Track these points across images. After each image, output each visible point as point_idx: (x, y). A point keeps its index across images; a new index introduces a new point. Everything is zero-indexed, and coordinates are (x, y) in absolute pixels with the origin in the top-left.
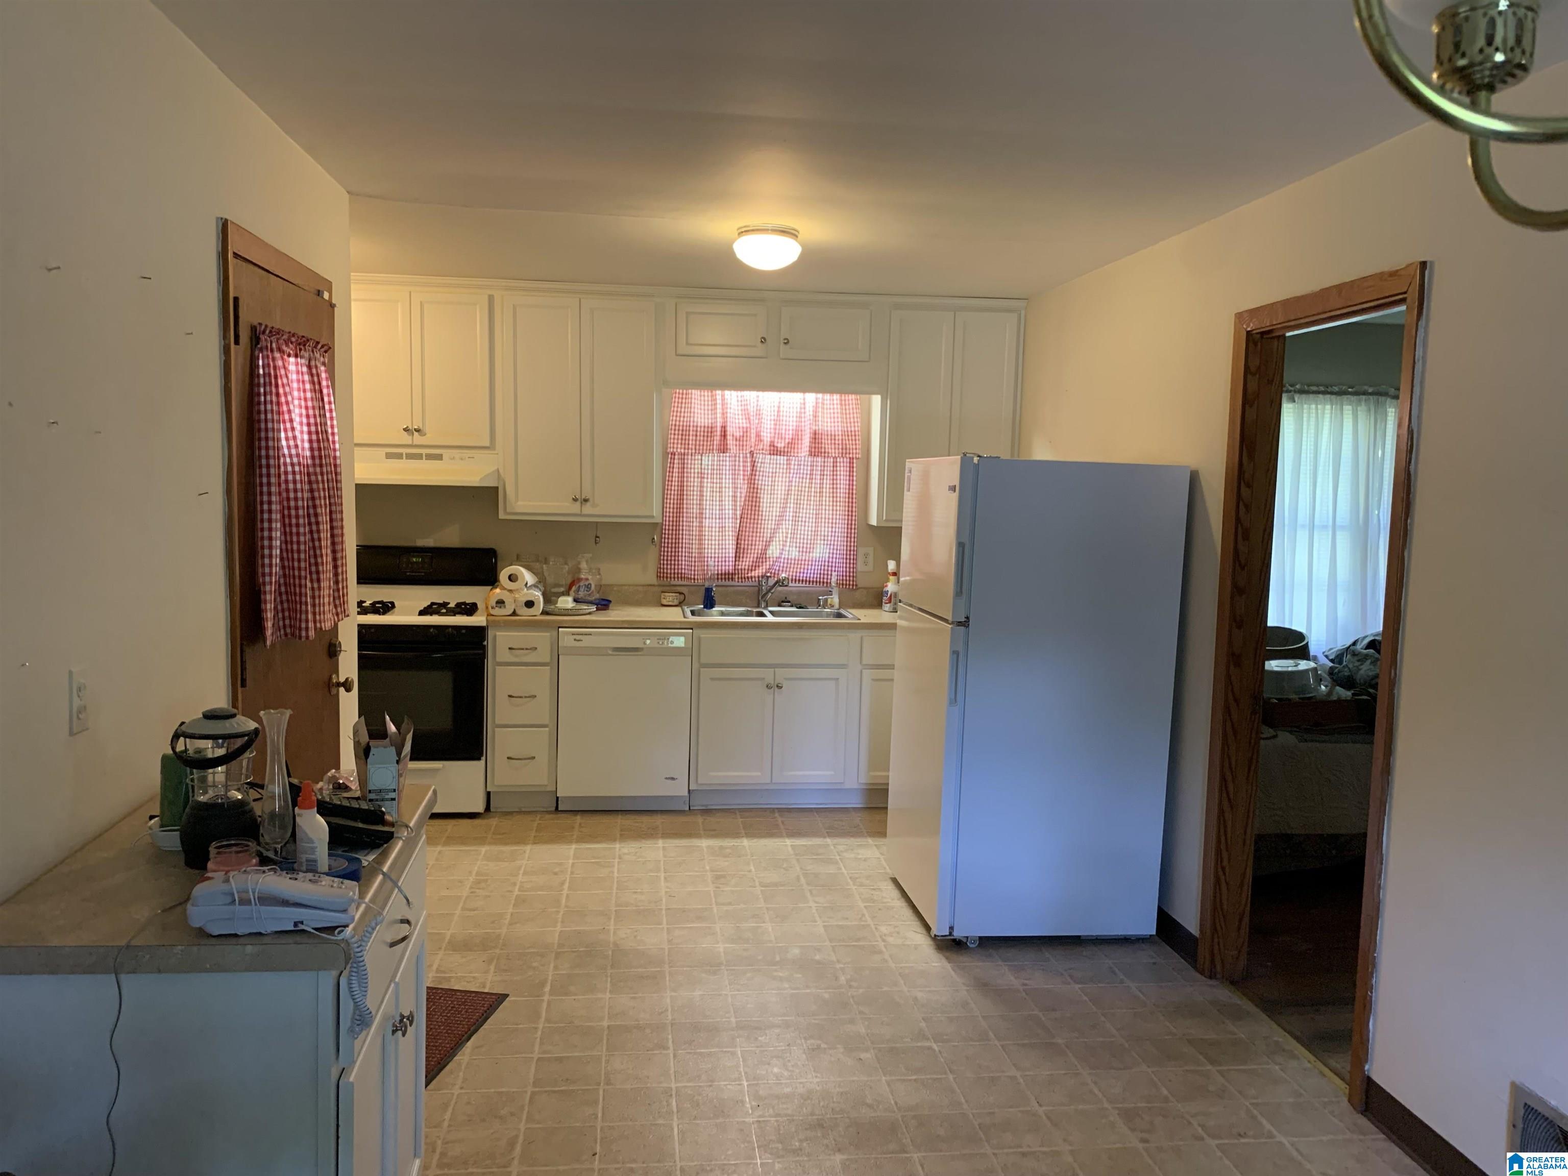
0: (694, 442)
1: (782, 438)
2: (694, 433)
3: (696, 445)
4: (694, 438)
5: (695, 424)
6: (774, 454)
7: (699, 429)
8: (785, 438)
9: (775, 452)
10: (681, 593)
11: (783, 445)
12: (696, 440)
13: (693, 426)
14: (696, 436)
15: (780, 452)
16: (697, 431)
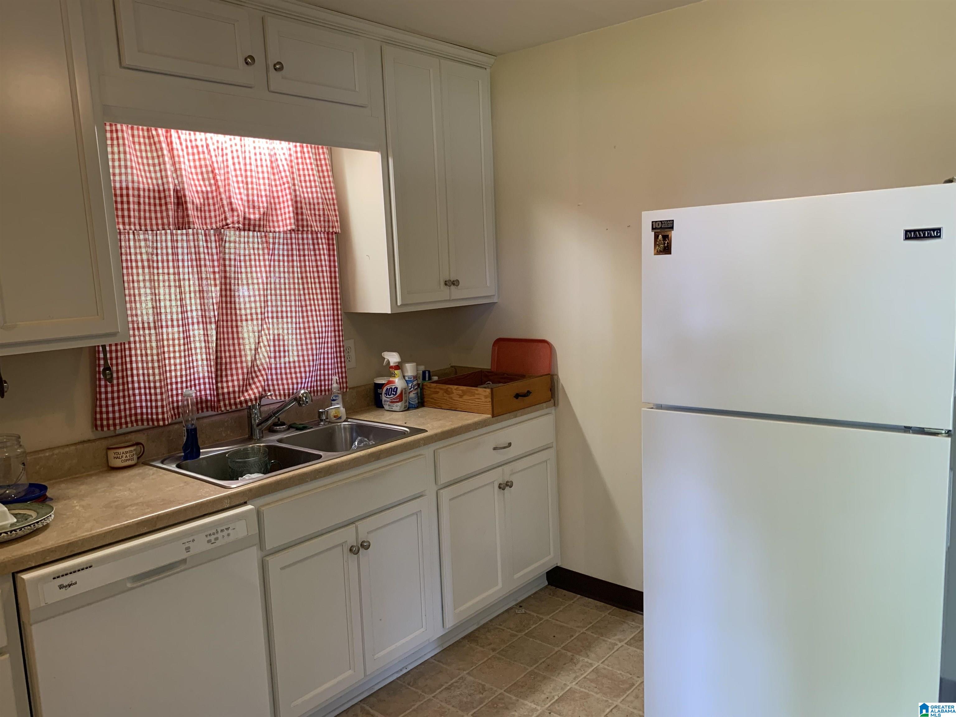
0: (137, 214)
1: (254, 207)
2: (136, 200)
3: (140, 218)
4: (136, 207)
5: (136, 185)
6: (244, 230)
7: (142, 193)
8: (259, 208)
9: (247, 227)
10: (138, 444)
11: (257, 216)
12: (139, 211)
13: (133, 189)
14: (139, 203)
15: (255, 225)
16: (139, 196)
